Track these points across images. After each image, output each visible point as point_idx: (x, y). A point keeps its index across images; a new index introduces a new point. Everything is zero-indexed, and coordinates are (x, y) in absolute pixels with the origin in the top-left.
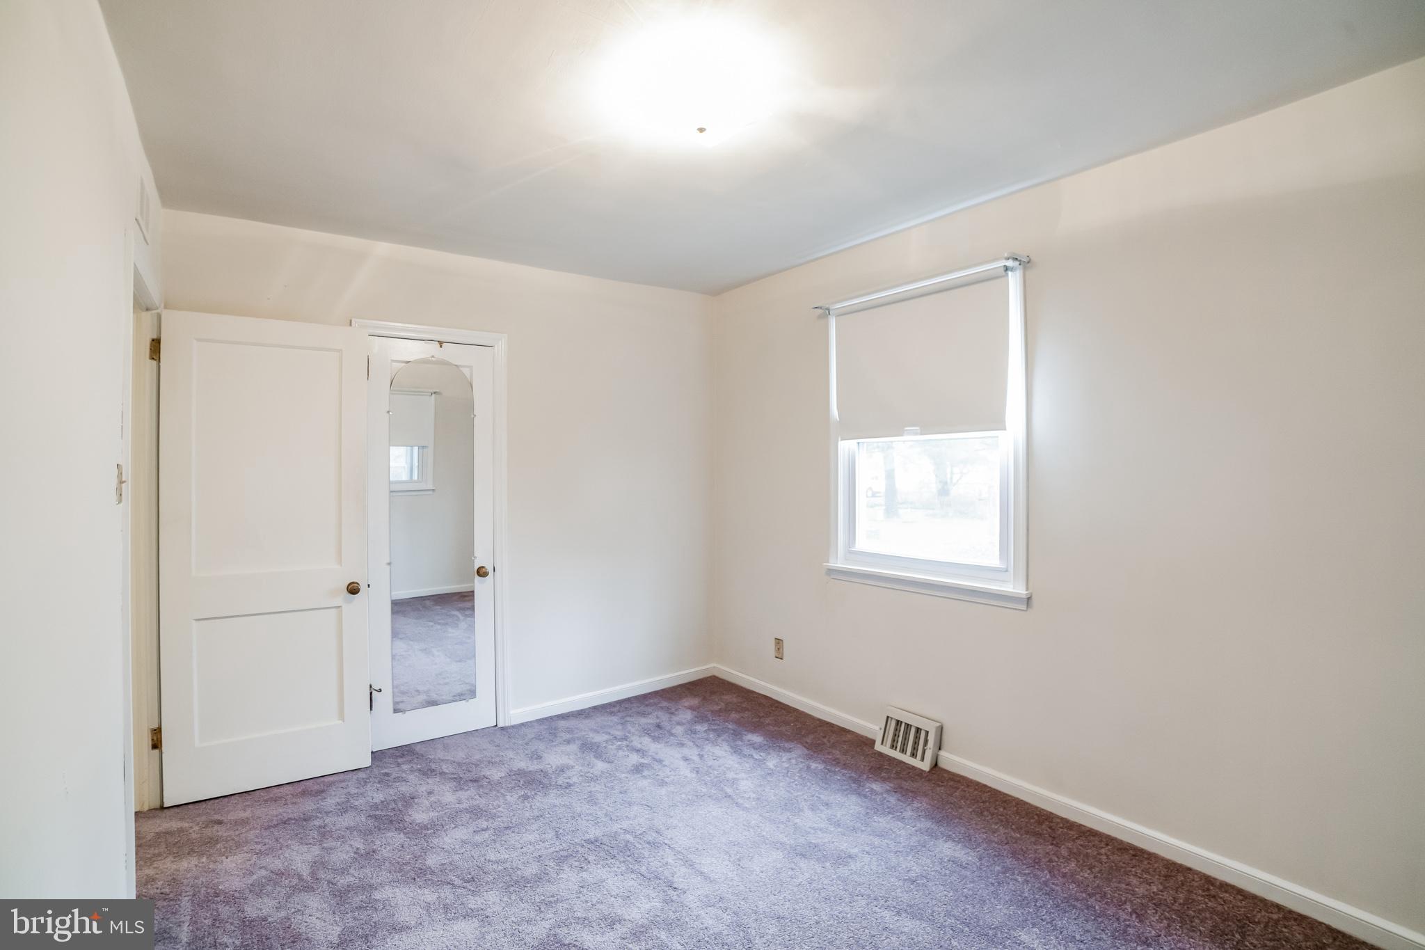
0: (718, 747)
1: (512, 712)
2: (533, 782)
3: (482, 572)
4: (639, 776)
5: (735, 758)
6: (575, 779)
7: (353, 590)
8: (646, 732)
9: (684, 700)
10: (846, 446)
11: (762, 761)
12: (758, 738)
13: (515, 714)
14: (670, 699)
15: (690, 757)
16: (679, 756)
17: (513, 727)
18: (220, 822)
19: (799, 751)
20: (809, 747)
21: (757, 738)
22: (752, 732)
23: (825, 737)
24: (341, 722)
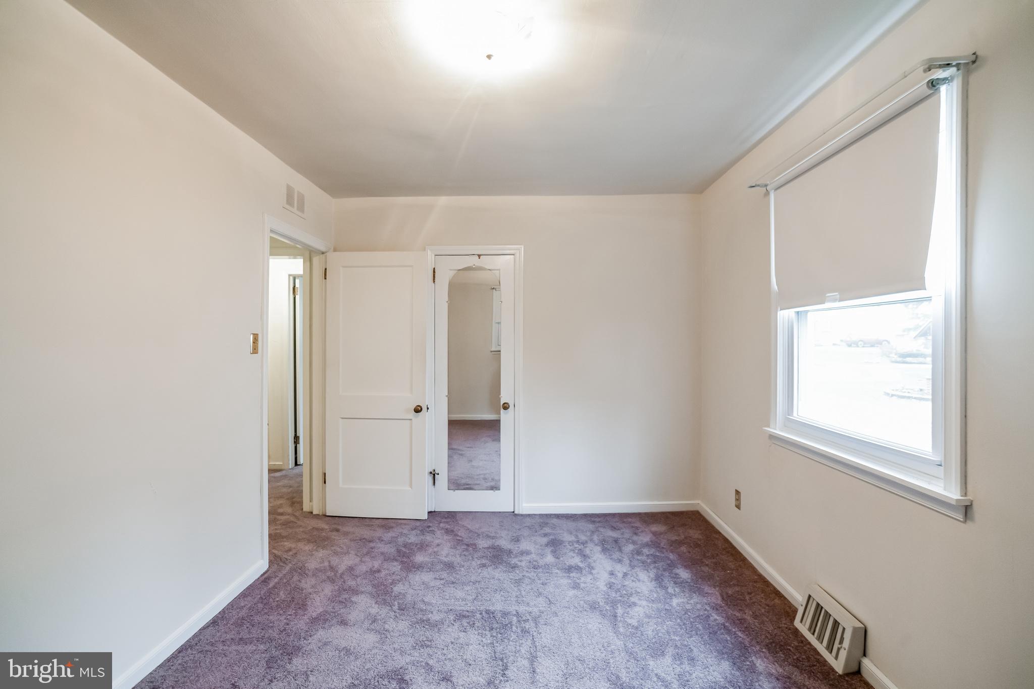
0: (646, 572)
1: (524, 505)
2: (498, 556)
3: (506, 407)
4: (564, 575)
5: (652, 585)
6: (523, 564)
7: (418, 410)
8: (603, 543)
9: (655, 525)
10: (785, 316)
11: (671, 596)
12: (687, 574)
13: (526, 507)
14: (645, 522)
15: (617, 573)
16: (609, 568)
17: (522, 515)
18: (338, 530)
19: (715, 596)
20: (726, 598)
21: (684, 574)
22: (686, 567)
23: (749, 594)
24: (410, 489)
